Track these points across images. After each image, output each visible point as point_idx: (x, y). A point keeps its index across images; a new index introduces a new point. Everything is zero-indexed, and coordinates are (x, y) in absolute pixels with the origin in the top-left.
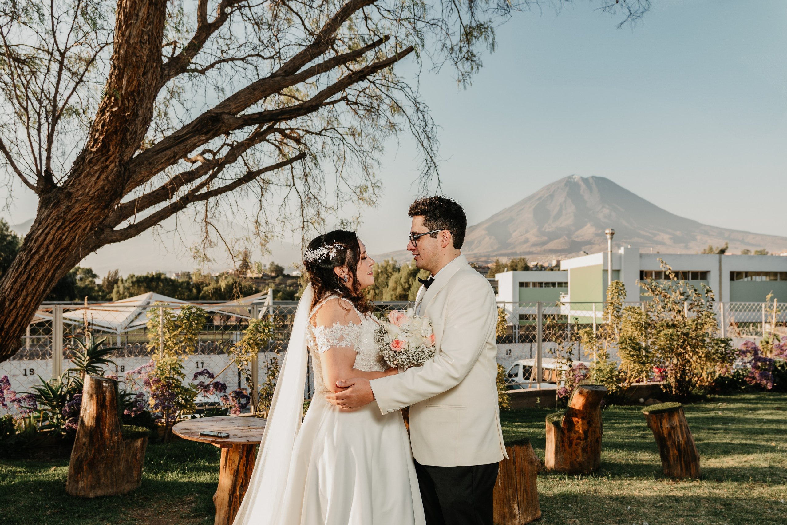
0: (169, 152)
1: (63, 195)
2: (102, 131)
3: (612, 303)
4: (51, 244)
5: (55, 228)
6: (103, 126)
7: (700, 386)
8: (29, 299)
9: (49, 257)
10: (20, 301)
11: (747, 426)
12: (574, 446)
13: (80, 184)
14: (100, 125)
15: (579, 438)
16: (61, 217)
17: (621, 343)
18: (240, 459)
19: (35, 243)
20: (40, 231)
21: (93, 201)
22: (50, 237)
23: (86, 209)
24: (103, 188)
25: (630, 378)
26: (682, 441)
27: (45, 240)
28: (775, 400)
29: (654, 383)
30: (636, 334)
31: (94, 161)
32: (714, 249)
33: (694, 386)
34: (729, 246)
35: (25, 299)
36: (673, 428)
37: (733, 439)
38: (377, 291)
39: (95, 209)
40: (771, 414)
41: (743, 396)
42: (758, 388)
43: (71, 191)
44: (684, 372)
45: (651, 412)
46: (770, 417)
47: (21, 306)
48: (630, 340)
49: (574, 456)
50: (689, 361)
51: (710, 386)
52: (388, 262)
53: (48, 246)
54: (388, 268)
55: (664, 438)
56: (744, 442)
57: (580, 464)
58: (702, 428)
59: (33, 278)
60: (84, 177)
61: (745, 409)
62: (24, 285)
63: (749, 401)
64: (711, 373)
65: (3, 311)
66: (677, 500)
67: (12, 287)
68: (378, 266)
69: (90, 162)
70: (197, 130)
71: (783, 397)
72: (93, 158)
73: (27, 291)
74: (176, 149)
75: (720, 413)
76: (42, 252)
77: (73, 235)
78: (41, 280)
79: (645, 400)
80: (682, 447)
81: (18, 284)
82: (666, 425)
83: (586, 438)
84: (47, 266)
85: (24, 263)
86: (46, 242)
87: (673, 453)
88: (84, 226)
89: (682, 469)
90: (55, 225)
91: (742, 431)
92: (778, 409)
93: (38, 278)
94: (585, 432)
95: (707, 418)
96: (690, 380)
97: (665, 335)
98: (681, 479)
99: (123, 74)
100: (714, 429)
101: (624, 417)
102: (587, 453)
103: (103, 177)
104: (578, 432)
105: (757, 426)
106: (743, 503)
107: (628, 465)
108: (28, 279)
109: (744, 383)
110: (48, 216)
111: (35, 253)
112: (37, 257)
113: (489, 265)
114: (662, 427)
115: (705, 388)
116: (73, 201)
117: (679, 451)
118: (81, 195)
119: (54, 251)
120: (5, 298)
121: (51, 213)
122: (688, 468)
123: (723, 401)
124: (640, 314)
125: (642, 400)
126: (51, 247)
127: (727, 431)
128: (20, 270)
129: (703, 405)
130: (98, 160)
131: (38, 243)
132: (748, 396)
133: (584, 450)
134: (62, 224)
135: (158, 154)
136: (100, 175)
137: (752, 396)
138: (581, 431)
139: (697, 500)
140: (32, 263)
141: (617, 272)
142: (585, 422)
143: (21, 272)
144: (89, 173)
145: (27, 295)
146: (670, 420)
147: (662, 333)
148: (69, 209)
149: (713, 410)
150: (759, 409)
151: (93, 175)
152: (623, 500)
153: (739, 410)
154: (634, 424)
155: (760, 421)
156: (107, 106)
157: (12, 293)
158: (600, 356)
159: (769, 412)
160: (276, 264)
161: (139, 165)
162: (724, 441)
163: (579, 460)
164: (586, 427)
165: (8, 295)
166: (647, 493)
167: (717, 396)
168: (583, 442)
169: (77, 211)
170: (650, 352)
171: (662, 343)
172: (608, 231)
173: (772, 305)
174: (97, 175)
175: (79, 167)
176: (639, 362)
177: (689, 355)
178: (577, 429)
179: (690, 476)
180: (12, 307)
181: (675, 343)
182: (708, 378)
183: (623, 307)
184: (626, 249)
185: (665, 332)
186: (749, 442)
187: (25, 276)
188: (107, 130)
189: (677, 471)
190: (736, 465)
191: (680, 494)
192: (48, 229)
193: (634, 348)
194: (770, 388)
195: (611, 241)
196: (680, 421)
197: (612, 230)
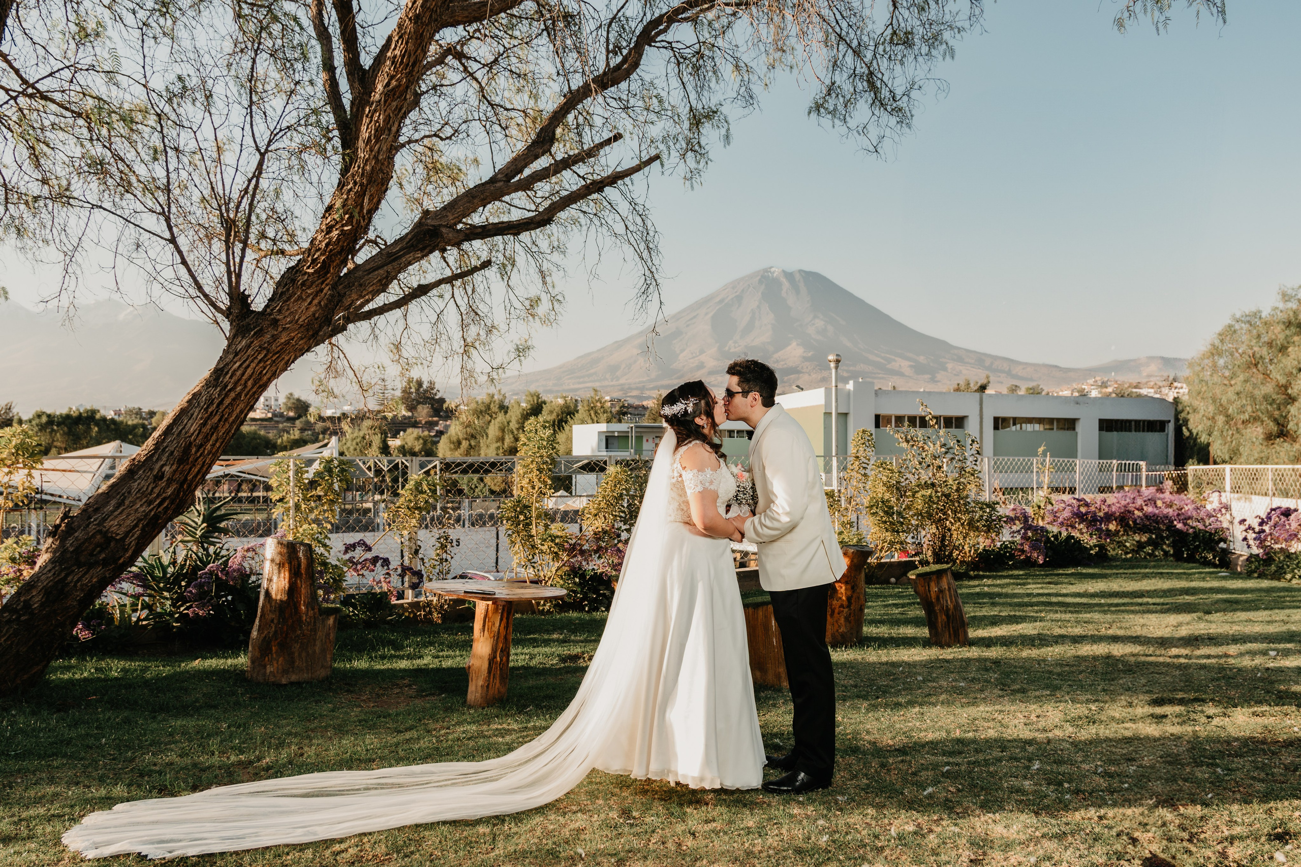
0: (381, 271)
1: (267, 322)
2: (325, 251)
3: (857, 457)
4: (249, 379)
5: (256, 361)
6: (327, 245)
7: (961, 562)
8: (218, 445)
9: (246, 395)
10: (208, 447)
11: (1016, 600)
12: (836, 615)
13: (288, 309)
14: (324, 244)
15: (842, 606)
16: (265, 348)
17: (872, 506)
18: (501, 620)
19: (231, 377)
20: (238, 364)
21: (302, 329)
22: (249, 371)
23: (292, 339)
24: (314, 315)
25: (881, 551)
26: (951, 606)
27: (243, 374)
28: (1047, 575)
29: (908, 559)
30: (887, 496)
31: (308, 283)
32: (972, 385)
33: (954, 562)
34: (992, 379)
35: (213, 445)
36: (941, 591)
37: (1000, 611)
38: (473, 443)
39: (302, 339)
40: (1042, 588)
41: (1011, 573)
42: (1029, 563)
43: (278, 317)
44: (943, 546)
45: (918, 575)
46: (1041, 591)
47: (209, 454)
48: (883, 502)
49: (836, 626)
50: (949, 530)
51: (972, 562)
52: (493, 396)
53: (246, 382)
54: (492, 406)
55: (932, 602)
56: (1012, 613)
57: (842, 635)
58: (967, 603)
59: (226, 419)
60: (296, 301)
61: (1013, 584)
62: (215, 428)
63: (1017, 577)
64: (974, 546)
65: (188, 459)
66: (947, 661)
67: (200, 431)
68: (477, 402)
69: (303, 284)
70: (412, 245)
71: (1055, 572)
72: (307, 280)
73: (217, 436)
74: (389, 268)
75: (986, 589)
76: (239, 389)
77: (274, 369)
78: (234, 422)
79: (897, 580)
80: (951, 612)
81: (208, 427)
82: (934, 589)
83: (849, 606)
84: (242, 406)
85: (216, 402)
86: (244, 378)
87: (942, 618)
88: (287, 358)
89: (950, 637)
90: (256, 358)
91: (1010, 605)
92: (1050, 583)
93: (231, 420)
94: (849, 599)
95: (972, 594)
96: (951, 553)
97: (923, 496)
98: (949, 646)
99: (366, 191)
100: (980, 604)
101: (877, 596)
102: (850, 622)
103: (316, 302)
104: (840, 598)
105: (1026, 600)
106: (1012, 662)
107: (892, 638)
108: (220, 420)
109: (1012, 556)
110: (248, 346)
111: (230, 390)
112: (233, 395)
113: (645, 403)
114: (929, 591)
115: (968, 563)
116: (280, 329)
117: (948, 616)
118: (290, 322)
119: (252, 388)
120: (191, 443)
121: (252, 342)
122: (956, 635)
123: (988, 577)
124: (892, 471)
125: (893, 580)
126: (250, 383)
127: (994, 604)
128: (210, 410)
129: (966, 583)
130: (312, 283)
131: (235, 378)
132: (1016, 572)
133: (847, 619)
134: (265, 356)
135: (369, 273)
136: (313, 299)
137: (1021, 573)
138: (844, 598)
139: (968, 661)
140: (227, 401)
141: (844, 416)
142: (849, 587)
143: (212, 412)
144: (300, 298)
145: (216, 441)
146: (938, 583)
147: (919, 495)
148: (275, 338)
149: (978, 586)
150: (1029, 583)
151: (305, 300)
152: (894, 665)
153: (1008, 585)
154: (890, 602)
155: (1029, 595)
156: (337, 223)
157: (200, 437)
158: (843, 524)
159: (1040, 586)
160: (296, 396)
161: (349, 286)
162: (992, 614)
163: (840, 631)
164: (849, 593)
165: (195, 440)
166: (917, 658)
167: (981, 573)
168: (846, 610)
169: (283, 341)
170: (904, 518)
171: (919, 507)
172: (831, 357)
173: (1044, 461)
174: (309, 300)
175: (288, 290)
176: (893, 531)
177: (951, 522)
178: (840, 596)
179: (959, 642)
180: (198, 454)
181: (935, 506)
182: (970, 551)
183: (872, 462)
184: (856, 384)
185: (923, 492)
186: (1017, 614)
187: (217, 418)
188: (331, 250)
189: (946, 638)
190: (1005, 634)
191: (950, 657)
192: (247, 362)
193: (886, 513)
194: (1041, 562)
195: (836, 372)
196: (949, 584)
197: (837, 355)
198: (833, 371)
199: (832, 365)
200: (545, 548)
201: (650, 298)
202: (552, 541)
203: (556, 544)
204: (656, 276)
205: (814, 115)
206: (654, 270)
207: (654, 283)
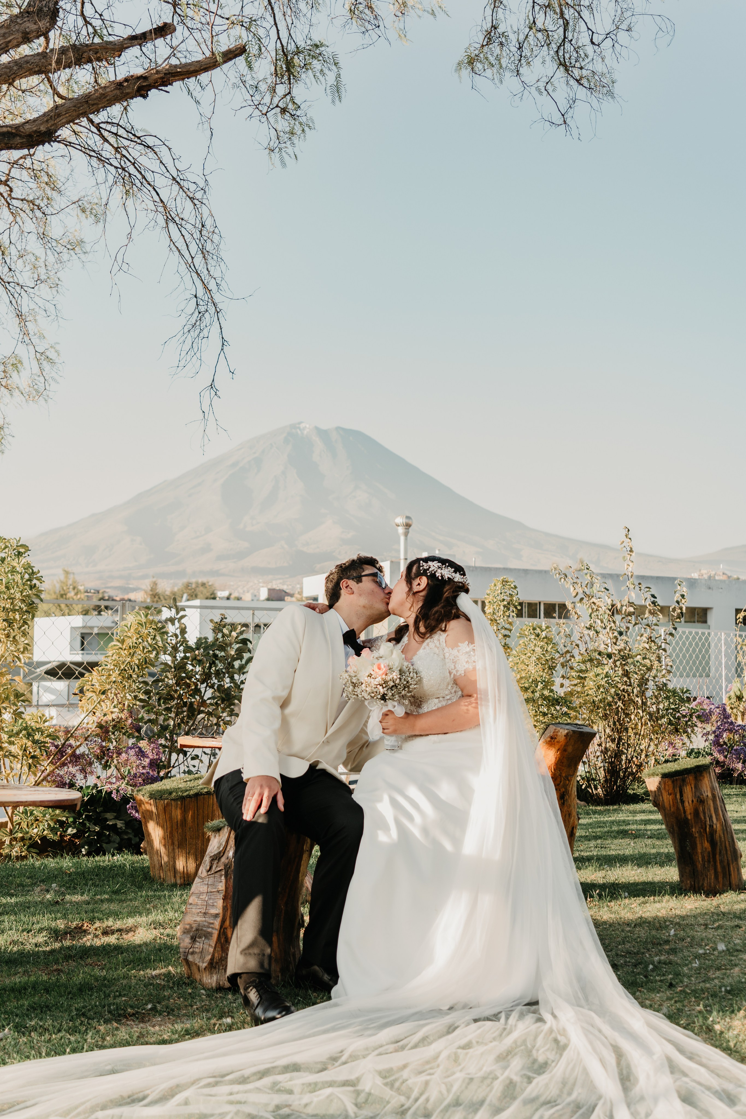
26: (717, 825)
36: (701, 801)
80: (717, 836)
82: (690, 797)
98: (716, 893)
117: (713, 842)
122: (727, 874)
146: (696, 788)
172: (399, 520)
179: (730, 886)
189: (710, 880)
195: (406, 539)
196: (713, 789)
197: (408, 518)
198: (402, 538)
199: (401, 530)
200: (15, 749)
201: (205, 333)
202: (29, 735)
203: (35, 742)
204: (217, 298)
205: (466, 72)
206: (212, 286)
207: (212, 310)
